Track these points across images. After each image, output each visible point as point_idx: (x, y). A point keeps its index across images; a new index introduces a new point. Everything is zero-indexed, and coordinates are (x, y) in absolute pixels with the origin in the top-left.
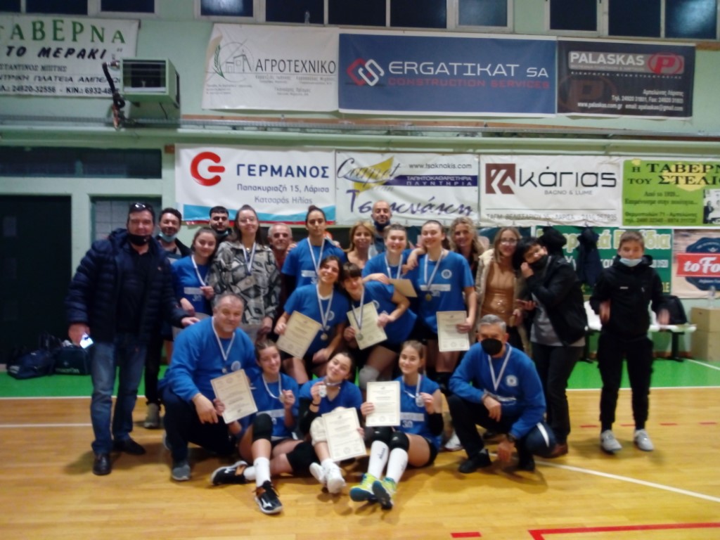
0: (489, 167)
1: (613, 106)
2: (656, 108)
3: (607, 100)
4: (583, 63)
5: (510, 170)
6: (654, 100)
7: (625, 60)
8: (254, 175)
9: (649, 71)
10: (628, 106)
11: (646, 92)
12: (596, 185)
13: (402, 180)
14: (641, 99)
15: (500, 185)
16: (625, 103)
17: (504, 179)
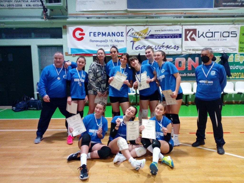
0: (186, 30)
1: (237, 4)
3: (235, 1)
5: (194, 31)
8: (96, 36)
12: (229, 36)
13: (152, 36)
16: (242, 2)
17: (192, 35)
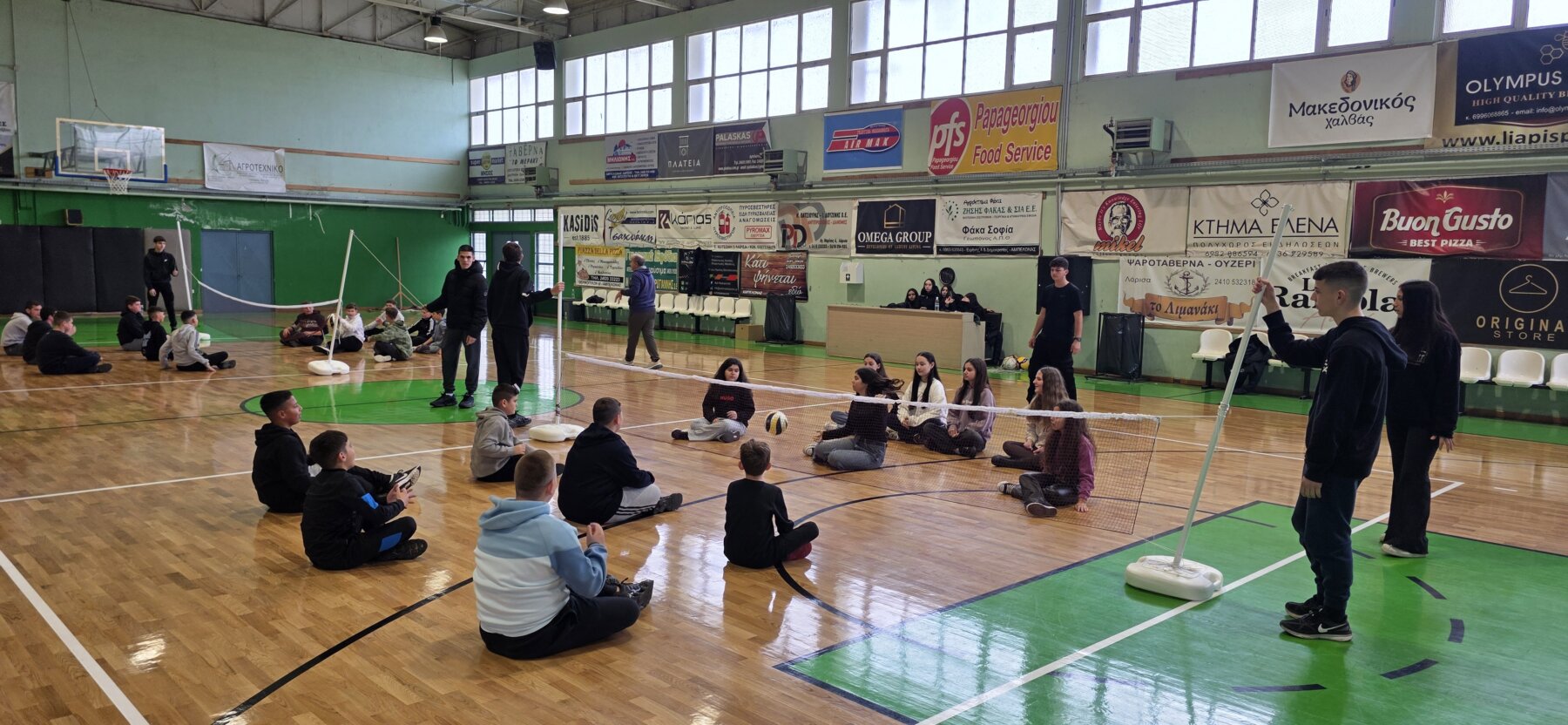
0: (661, 212)
1: (735, 168)
2: (756, 167)
3: (731, 164)
4: (722, 141)
5: (667, 212)
6: (754, 162)
7: (741, 136)
9: (753, 142)
10: (742, 168)
11: (751, 157)
12: (703, 222)
13: (628, 221)
14: (748, 162)
15: (664, 223)
16: (740, 165)
17: (665, 220)
